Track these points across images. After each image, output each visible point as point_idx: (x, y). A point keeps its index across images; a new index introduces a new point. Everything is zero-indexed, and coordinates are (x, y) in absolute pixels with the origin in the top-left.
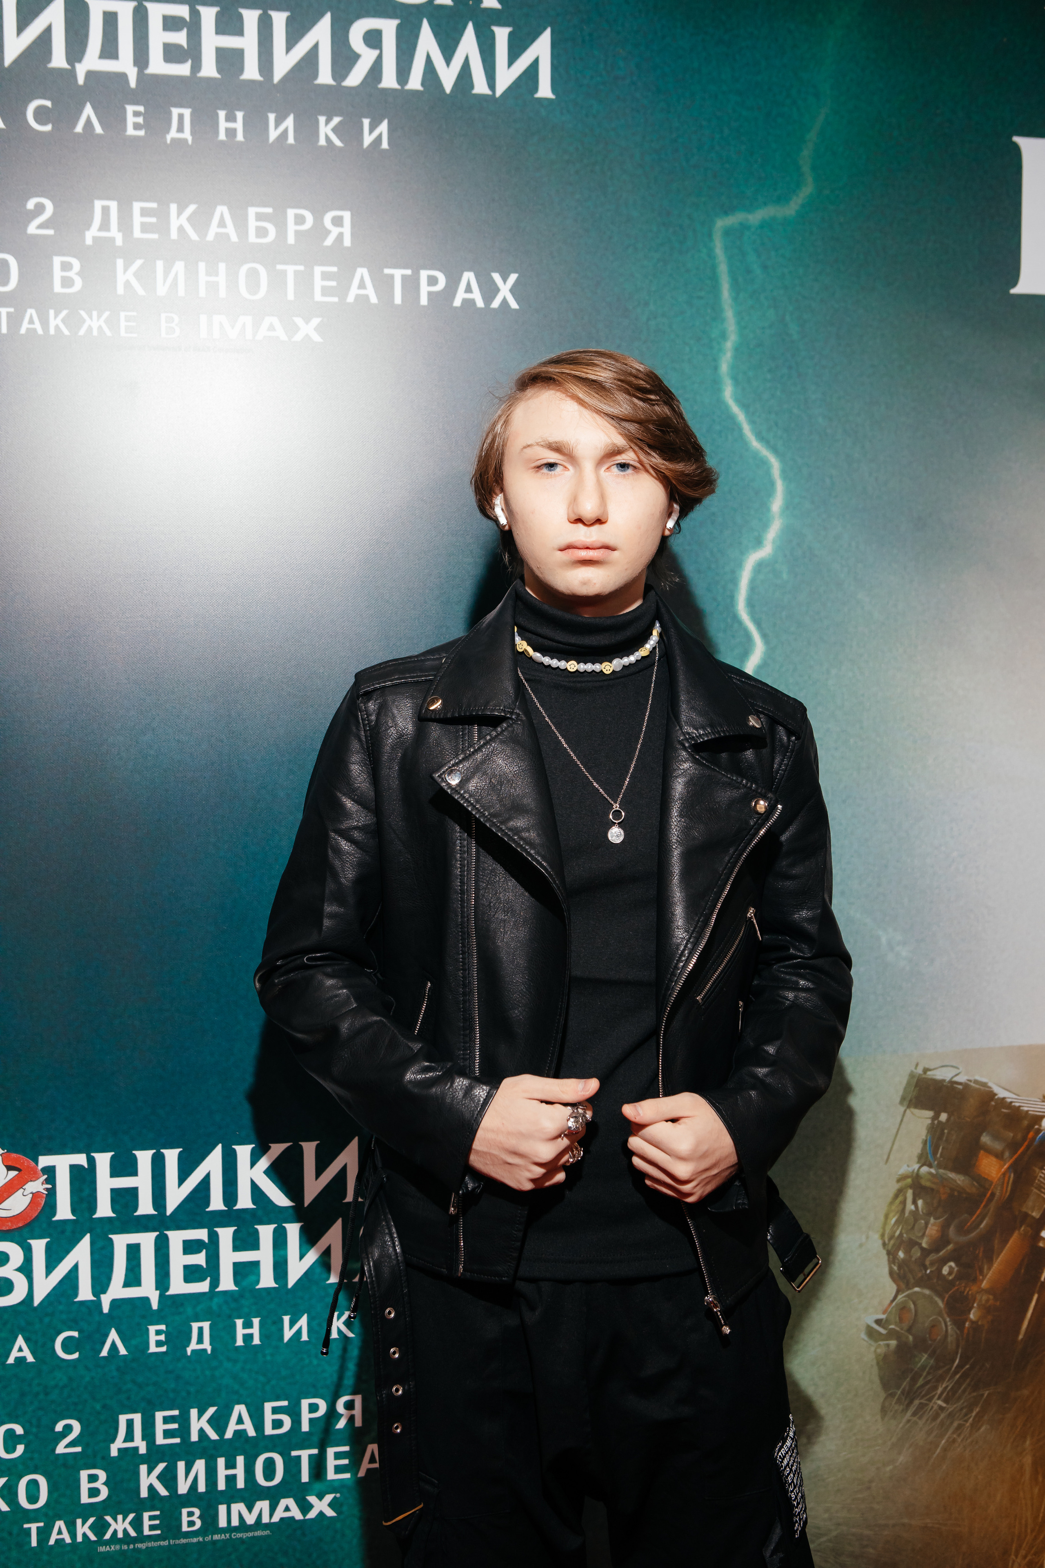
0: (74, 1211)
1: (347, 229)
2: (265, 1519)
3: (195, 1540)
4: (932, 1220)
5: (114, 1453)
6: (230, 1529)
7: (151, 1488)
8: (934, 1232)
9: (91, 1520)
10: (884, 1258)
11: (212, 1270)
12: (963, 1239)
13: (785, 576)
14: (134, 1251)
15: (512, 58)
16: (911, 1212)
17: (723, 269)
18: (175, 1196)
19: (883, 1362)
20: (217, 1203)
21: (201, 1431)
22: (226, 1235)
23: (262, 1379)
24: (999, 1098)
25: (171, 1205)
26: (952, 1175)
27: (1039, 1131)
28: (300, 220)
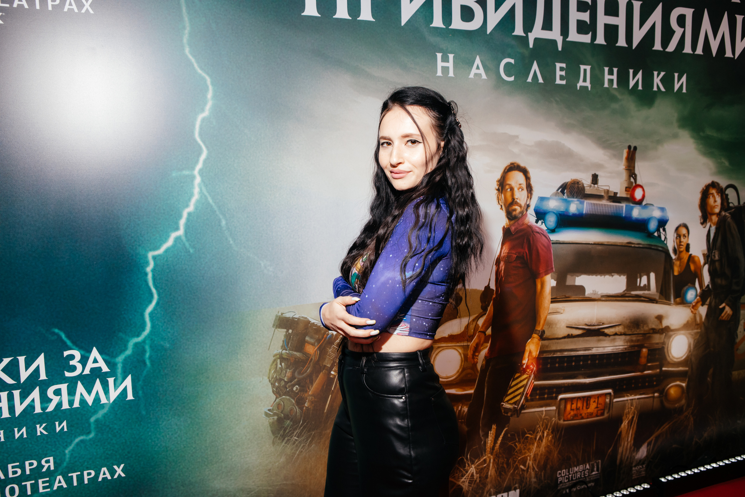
4: (288, 370)
8: (289, 375)
10: (270, 386)
12: (301, 377)
13: (215, 124)
16: (280, 368)
19: (272, 425)
23: (6, 455)
24: (312, 323)
26: (295, 353)
27: (328, 334)
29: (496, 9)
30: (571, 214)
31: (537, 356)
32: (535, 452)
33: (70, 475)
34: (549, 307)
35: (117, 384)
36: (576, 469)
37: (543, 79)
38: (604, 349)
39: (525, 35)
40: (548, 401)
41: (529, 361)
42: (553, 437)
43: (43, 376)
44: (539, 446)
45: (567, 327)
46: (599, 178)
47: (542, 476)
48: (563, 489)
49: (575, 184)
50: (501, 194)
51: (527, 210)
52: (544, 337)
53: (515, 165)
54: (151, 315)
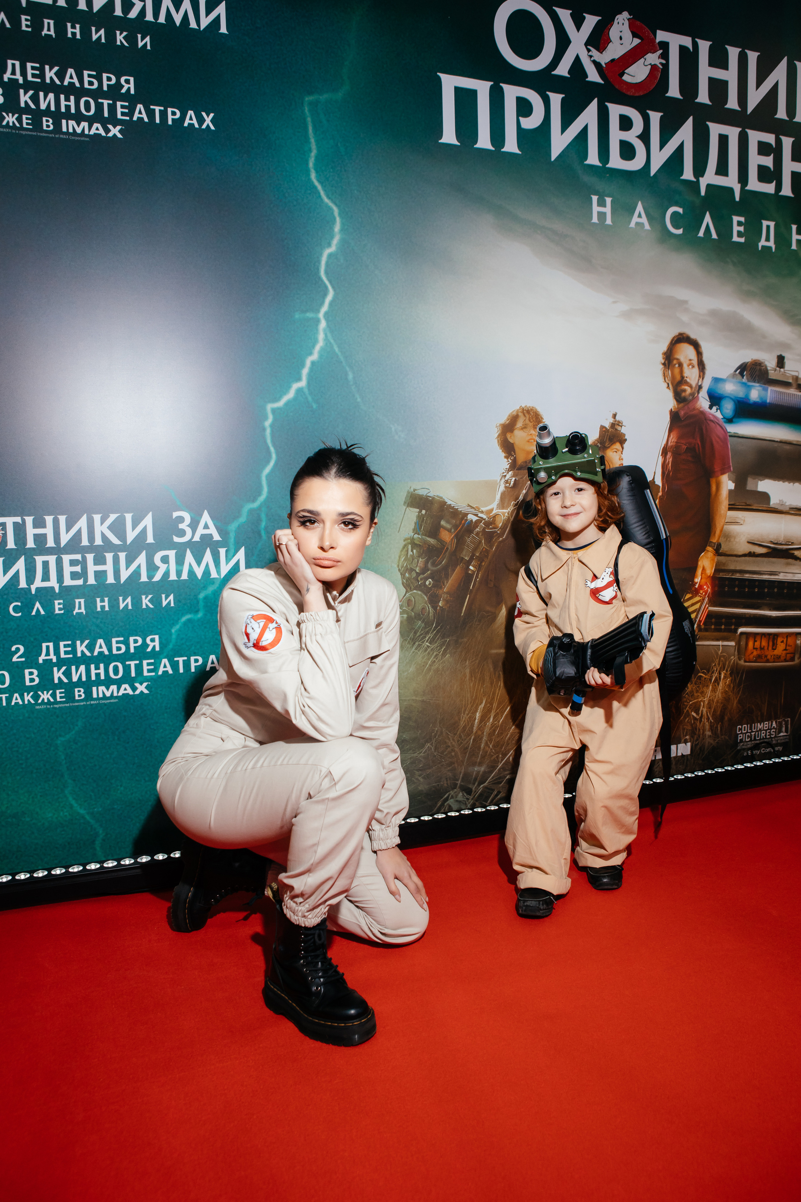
0: (16, 544)
1: (132, 86)
2: (115, 694)
3: (82, 704)
4: (421, 559)
5: (41, 661)
6: (98, 698)
7: (59, 678)
8: (422, 565)
9: (32, 693)
10: (399, 576)
11: (84, 574)
12: (435, 568)
13: (342, 261)
14: (46, 564)
15: (208, 14)
16: (411, 555)
17: (309, 120)
18: (65, 538)
20: (85, 542)
21: (82, 652)
22: (90, 557)
23: (110, 627)
24: (448, 504)
25: (64, 542)
26: (429, 539)
27: (467, 520)
28: (109, 79)
29: (661, 147)
30: (751, 402)
31: (712, 575)
32: (710, 697)
33: (176, 659)
34: (726, 514)
35: (229, 557)
36: (760, 726)
37: (718, 234)
38: (794, 576)
39: (694, 180)
40: (725, 634)
41: (703, 580)
42: (732, 680)
43: (150, 539)
44: (714, 690)
45: (748, 542)
46: (786, 360)
47: (718, 730)
48: (744, 749)
49: (757, 365)
50: (667, 370)
51: (698, 393)
52: (720, 551)
53: (685, 336)
54: (268, 476)
